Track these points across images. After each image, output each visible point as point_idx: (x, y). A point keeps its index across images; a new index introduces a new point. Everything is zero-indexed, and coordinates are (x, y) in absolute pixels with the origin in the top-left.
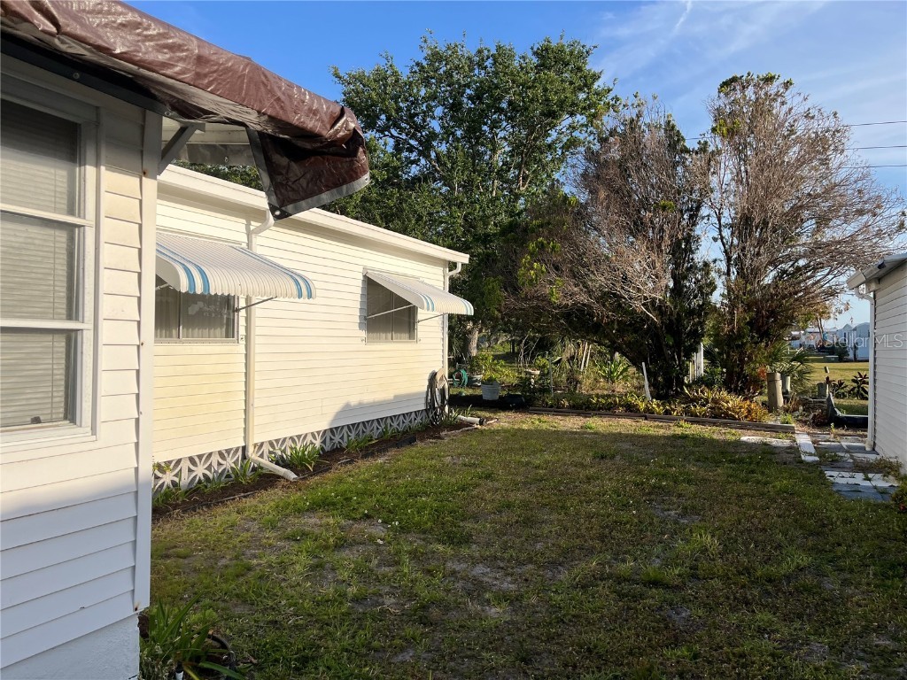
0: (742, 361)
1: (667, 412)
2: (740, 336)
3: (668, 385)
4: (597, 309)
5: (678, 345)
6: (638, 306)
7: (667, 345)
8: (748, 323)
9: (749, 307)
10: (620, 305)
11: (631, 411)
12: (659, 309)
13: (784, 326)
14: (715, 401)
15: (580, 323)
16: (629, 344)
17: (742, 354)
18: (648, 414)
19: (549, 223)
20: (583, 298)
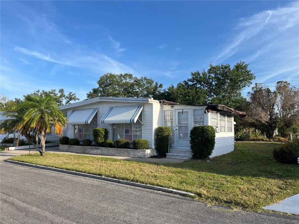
0: (284, 131)
1: (270, 140)
2: (283, 127)
3: (270, 136)
4: (256, 123)
5: (271, 129)
6: (263, 122)
7: (269, 129)
8: (284, 125)
9: (284, 122)
10: (260, 122)
11: (263, 140)
12: (268, 123)
13: (291, 125)
14: (279, 138)
15: (252, 125)
16: (262, 129)
17: (284, 130)
18: (266, 141)
19: (246, 108)
20: (253, 121)
